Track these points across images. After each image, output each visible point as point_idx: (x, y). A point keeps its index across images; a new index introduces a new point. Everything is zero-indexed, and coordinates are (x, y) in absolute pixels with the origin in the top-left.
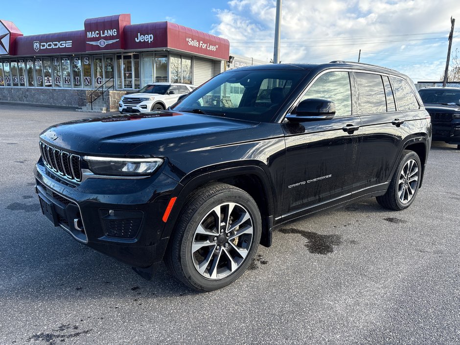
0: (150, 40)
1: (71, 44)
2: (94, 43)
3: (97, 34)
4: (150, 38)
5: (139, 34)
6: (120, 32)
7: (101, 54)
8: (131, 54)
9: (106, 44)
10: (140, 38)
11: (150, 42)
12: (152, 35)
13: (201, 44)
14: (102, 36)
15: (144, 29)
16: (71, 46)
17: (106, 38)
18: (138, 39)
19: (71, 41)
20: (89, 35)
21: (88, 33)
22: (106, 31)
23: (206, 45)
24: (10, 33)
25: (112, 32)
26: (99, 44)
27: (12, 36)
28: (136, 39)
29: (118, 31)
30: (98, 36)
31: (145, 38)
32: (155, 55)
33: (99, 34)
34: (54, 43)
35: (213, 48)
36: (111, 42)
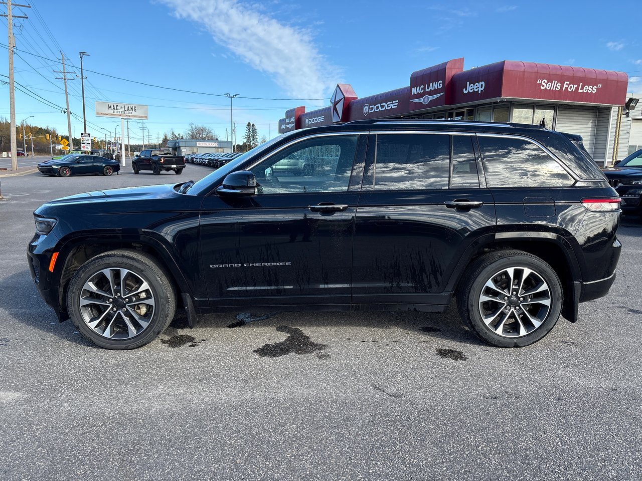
0: (480, 89)
1: (397, 104)
2: (417, 101)
3: (422, 89)
4: (480, 87)
5: (468, 83)
6: (446, 83)
7: (432, 113)
8: (465, 110)
9: (430, 100)
10: (470, 88)
11: (480, 92)
12: (483, 83)
13: (565, 86)
14: (427, 90)
15: (474, 76)
16: (396, 107)
17: (431, 93)
18: (466, 90)
19: (397, 101)
20: (414, 91)
21: (413, 89)
22: (431, 84)
23: (575, 86)
24: (344, 97)
25: (438, 85)
26: (422, 101)
27: (346, 100)
28: (464, 89)
29: (444, 83)
30: (422, 92)
31: (475, 87)
32: (494, 108)
33: (424, 89)
34: (381, 104)
35: (591, 89)
36: (435, 97)
